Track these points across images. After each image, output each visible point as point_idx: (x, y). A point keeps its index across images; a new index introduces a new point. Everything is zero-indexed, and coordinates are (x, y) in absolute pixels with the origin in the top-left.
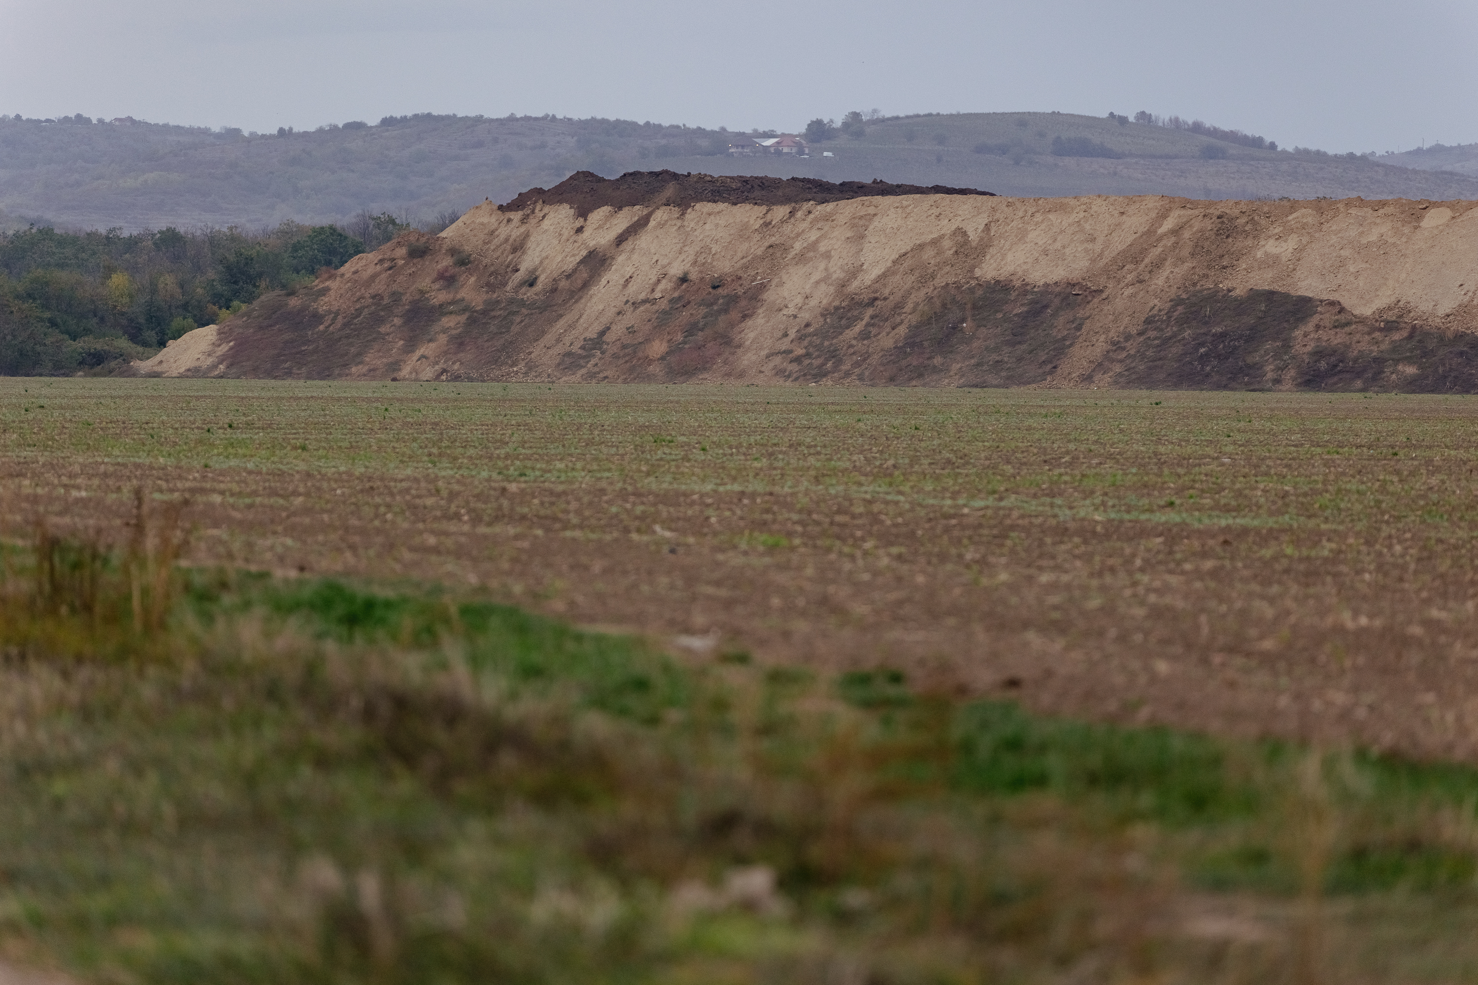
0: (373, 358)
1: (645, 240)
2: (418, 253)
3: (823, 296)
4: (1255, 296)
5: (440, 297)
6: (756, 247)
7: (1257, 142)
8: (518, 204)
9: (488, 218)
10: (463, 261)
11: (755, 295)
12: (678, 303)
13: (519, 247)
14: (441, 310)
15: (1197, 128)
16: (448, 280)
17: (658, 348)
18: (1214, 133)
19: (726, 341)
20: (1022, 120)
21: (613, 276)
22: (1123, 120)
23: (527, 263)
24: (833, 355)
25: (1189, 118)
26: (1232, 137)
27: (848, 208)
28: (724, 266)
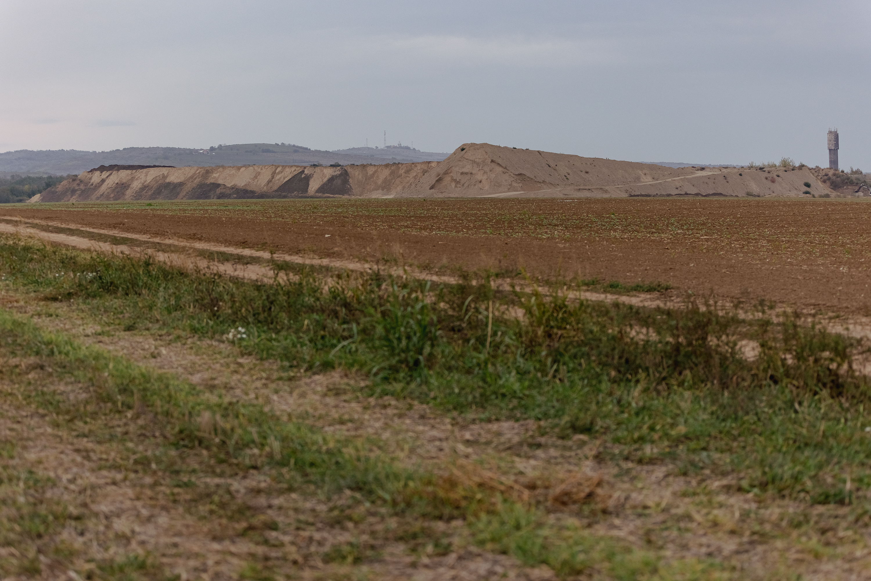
0: (65, 199)
1: (111, 177)
2: (74, 180)
3: (140, 186)
4: (211, 184)
5: (77, 188)
6: (130, 178)
7: (306, 149)
8: (91, 171)
9: (86, 174)
10: (81, 181)
11: (129, 186)
12: (116, 188)
13: (91, 179)
14: (77, 190)
15: (294, 146)
16: (78, 185)
17: (112, 195)
18: (298, 147)
19: (124, 194)
20: (256, 145)
21: (106, 183)
22: (278, 145)
23: (92, 181)
24: (141, 196)
25: (292, 144)
26: (301, 148)
27: (145, 170)
28: (124, 181)
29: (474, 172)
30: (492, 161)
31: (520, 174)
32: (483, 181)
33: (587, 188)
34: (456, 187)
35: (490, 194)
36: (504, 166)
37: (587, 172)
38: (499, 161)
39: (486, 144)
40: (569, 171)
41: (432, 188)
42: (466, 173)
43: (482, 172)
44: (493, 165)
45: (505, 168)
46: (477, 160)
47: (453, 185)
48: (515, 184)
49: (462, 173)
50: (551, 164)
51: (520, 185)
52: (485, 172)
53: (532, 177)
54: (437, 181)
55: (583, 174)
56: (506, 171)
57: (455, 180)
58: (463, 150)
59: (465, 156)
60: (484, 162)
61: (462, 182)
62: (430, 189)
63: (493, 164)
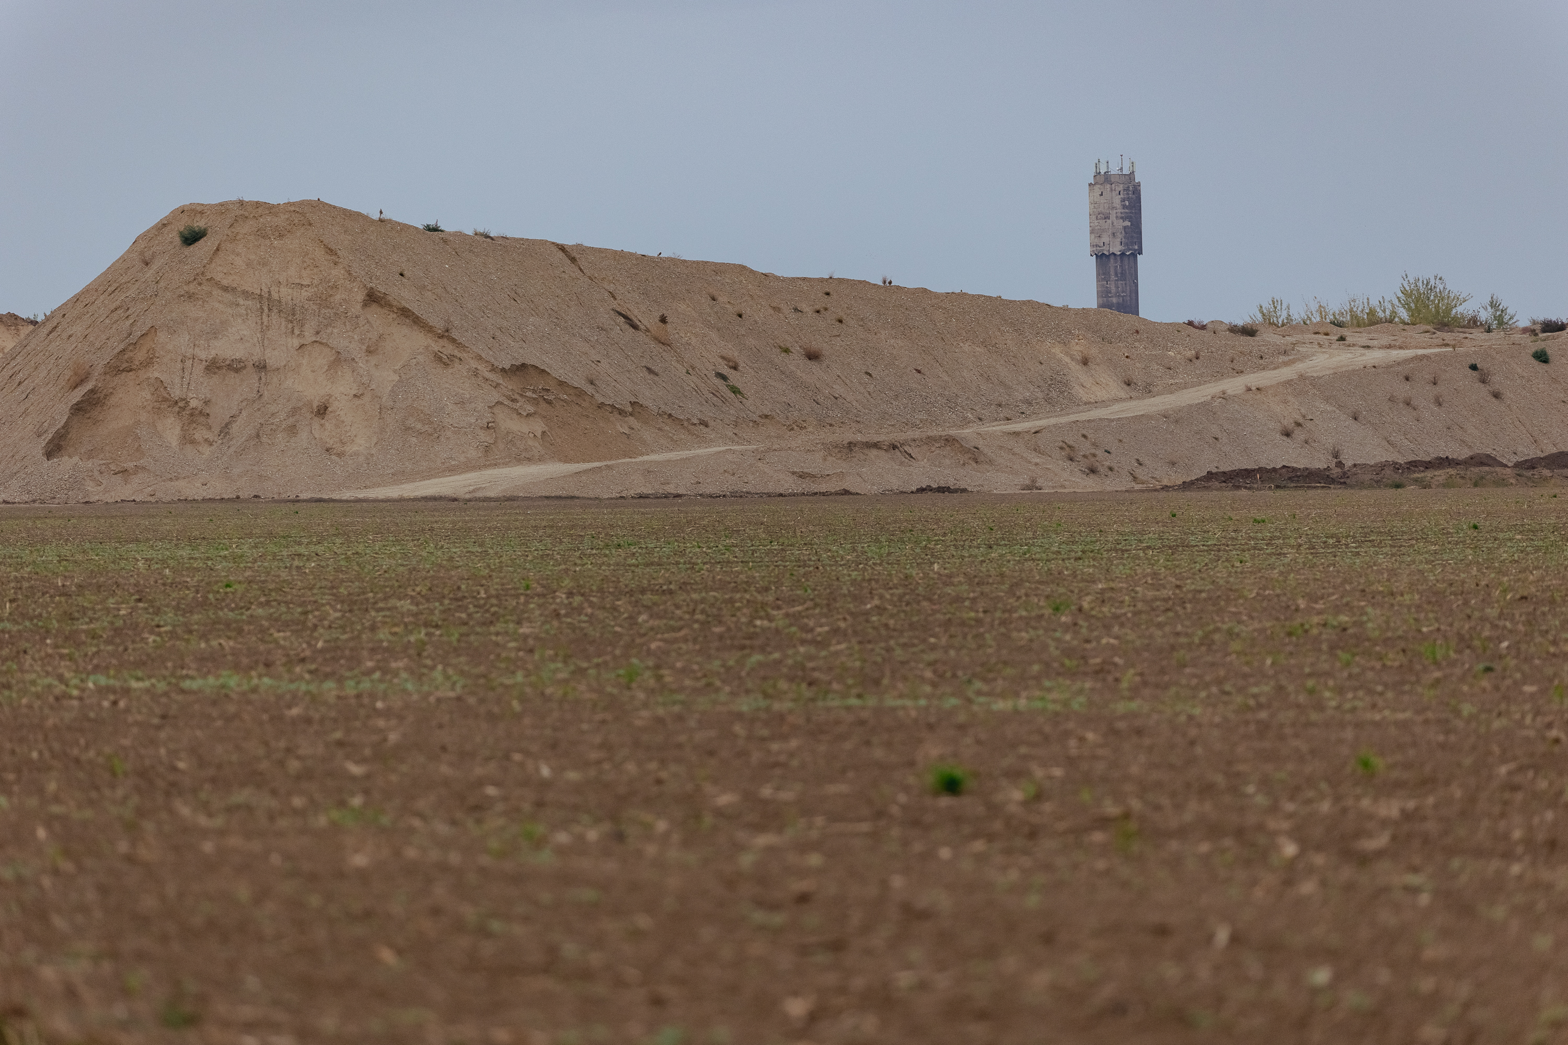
29: (274, 358)
30: (373, 298)
31: (521, 369)
32: (341, 407)
33: (883, 437)
34: (187, 440)
35: (400, 476)
36: (438, 323)
37: (812, 356)
38: (404, 295)
39: (318, 205)
40: (734, 353)
41: (54, 449)
42: (236, 367)
43: (322, 359)
44: (376, 317)
45: (445, 335)
46: (285, 294)
47: (171, 429)
48: (510, 424)
49: (213, 367)
50: (636, 314)
51: (538, 426)
52: (339, 360)
53: (578, 381)
54: (78, 409)
55: (796, 363)
56: (449, 349)
57: (179, 406)
58: (191, 238)
59: (217, 271)
60: (323, 301)
61: (219, 413)
62: (49, 455)
63: (375, 315)
